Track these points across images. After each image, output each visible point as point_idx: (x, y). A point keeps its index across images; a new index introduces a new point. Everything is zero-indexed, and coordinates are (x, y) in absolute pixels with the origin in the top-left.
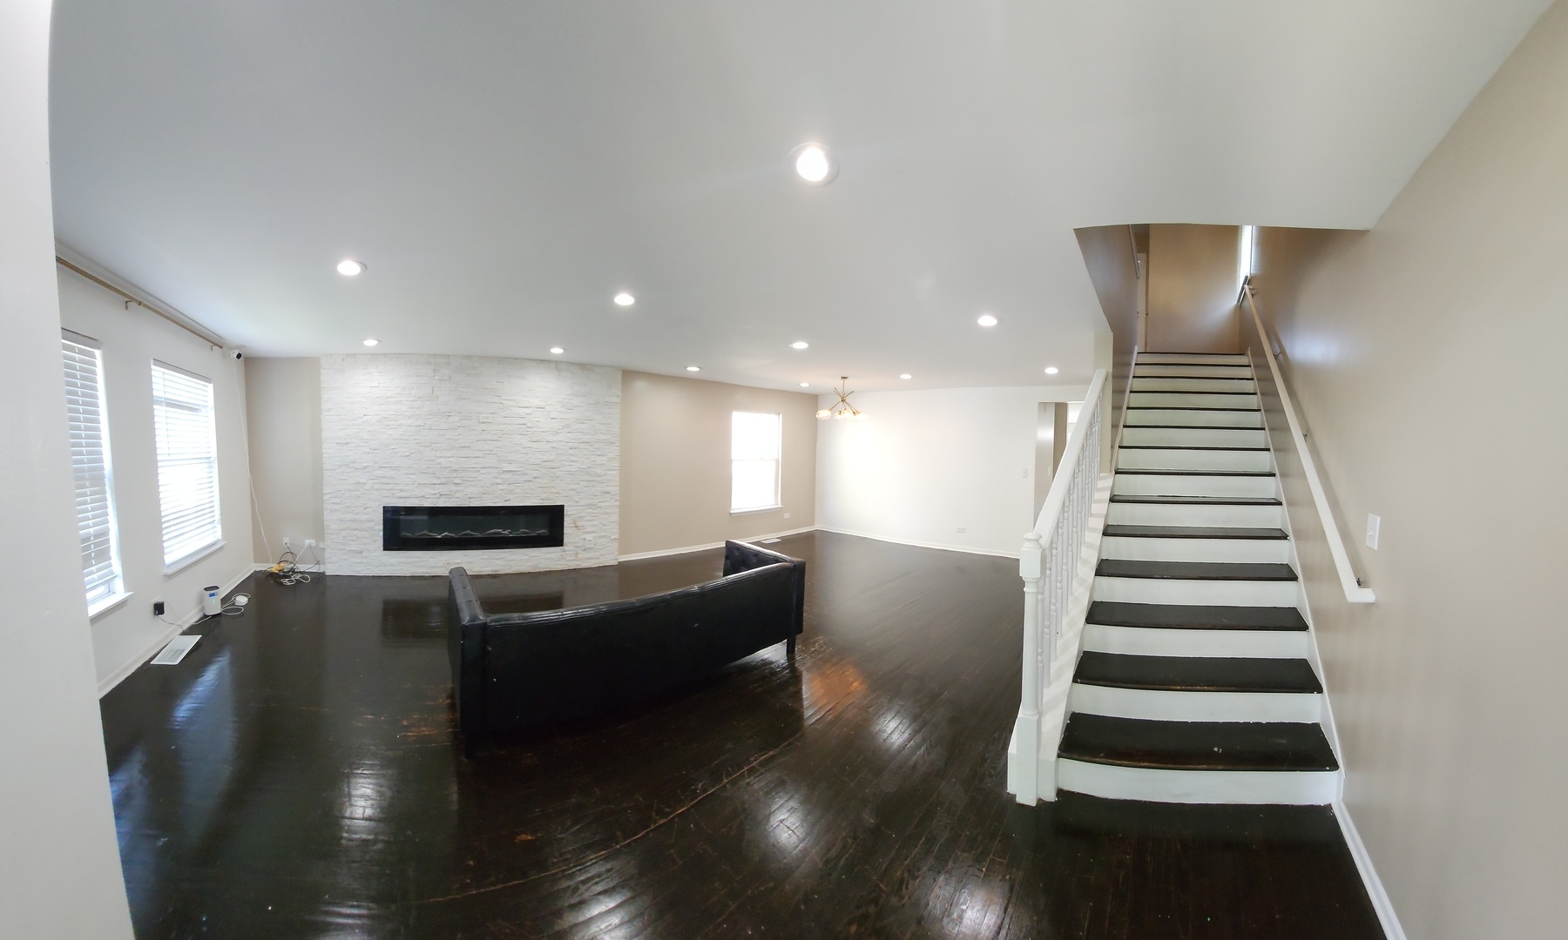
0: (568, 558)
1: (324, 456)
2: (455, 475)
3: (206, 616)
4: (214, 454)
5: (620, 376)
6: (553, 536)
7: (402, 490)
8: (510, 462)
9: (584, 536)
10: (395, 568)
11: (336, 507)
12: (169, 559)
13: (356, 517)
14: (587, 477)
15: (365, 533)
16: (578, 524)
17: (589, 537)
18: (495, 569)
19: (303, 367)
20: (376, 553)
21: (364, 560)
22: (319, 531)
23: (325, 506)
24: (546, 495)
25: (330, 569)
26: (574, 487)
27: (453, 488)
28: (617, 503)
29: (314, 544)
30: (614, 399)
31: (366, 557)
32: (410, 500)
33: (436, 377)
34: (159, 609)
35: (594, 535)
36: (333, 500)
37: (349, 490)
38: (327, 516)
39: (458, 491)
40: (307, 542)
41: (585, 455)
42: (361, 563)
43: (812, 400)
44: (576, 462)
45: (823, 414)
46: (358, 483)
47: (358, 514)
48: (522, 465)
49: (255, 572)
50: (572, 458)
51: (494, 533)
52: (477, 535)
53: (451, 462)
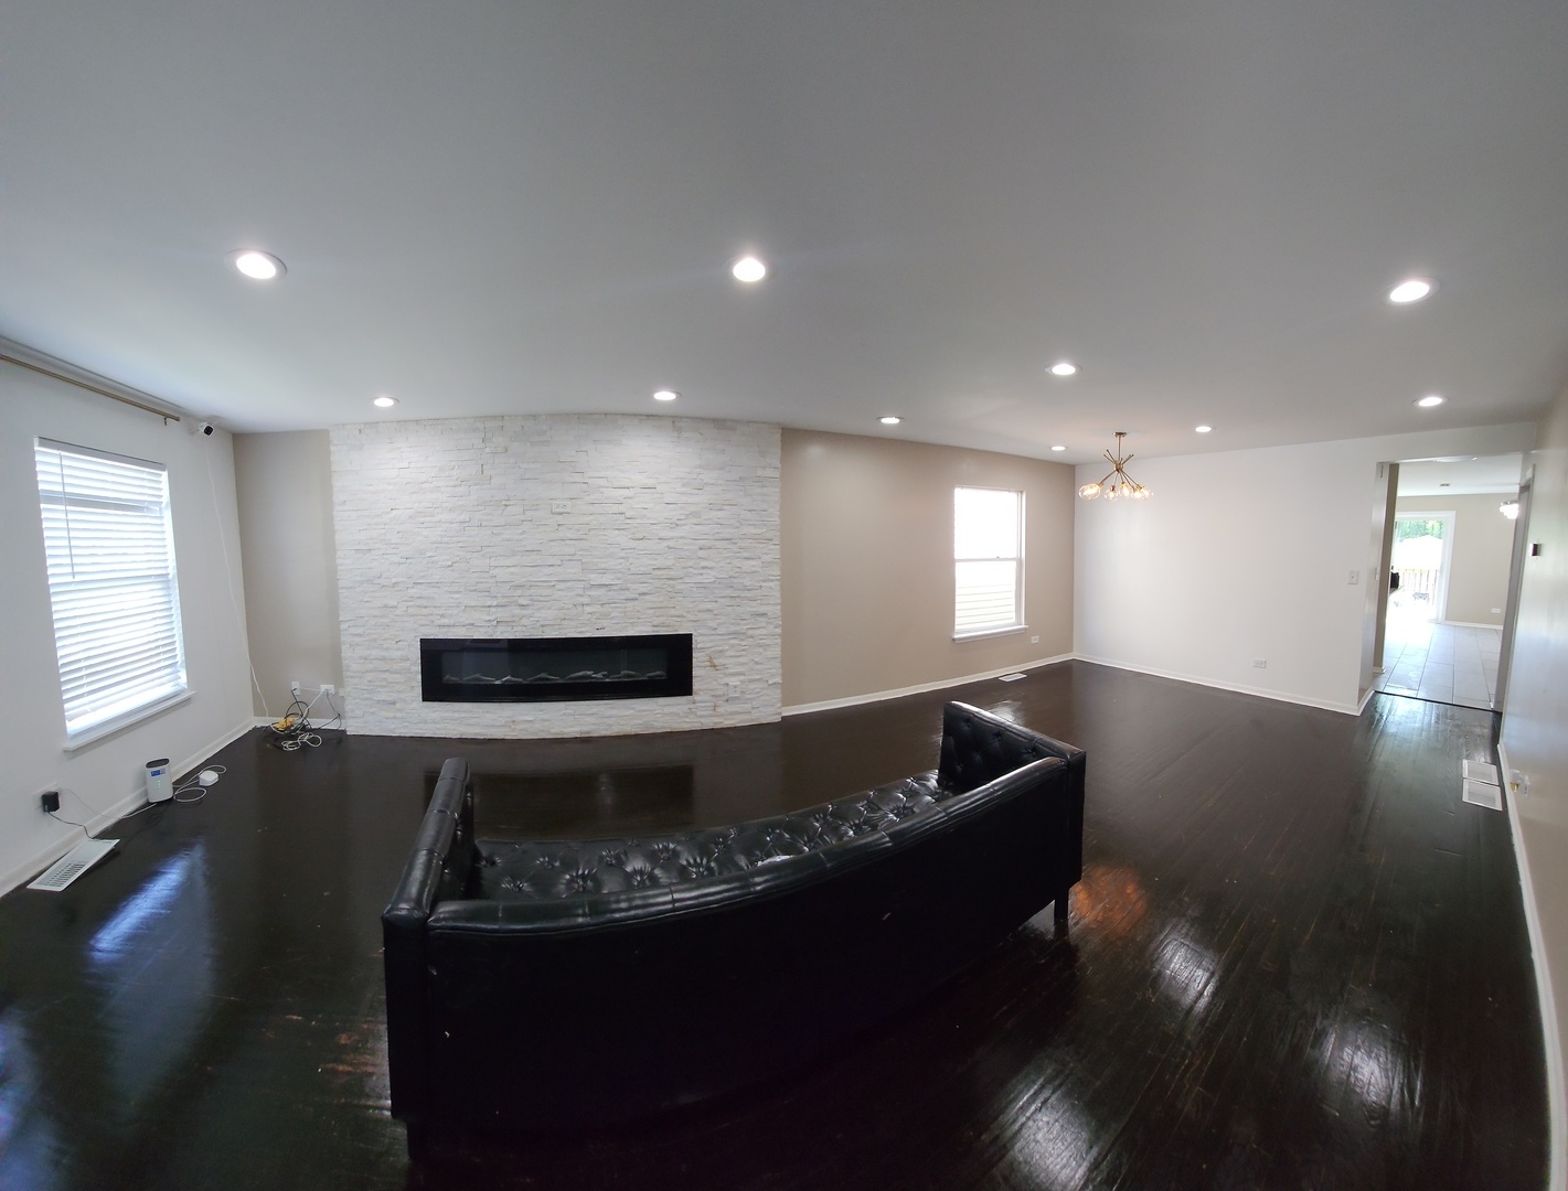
0: (699, 713)
1: (339, 568)
2: (519, 592)
3: (148, 803)
4: (172, 571)
5: (778, 437)
6: (678, 682)
7: (442, 616)
8: (604, 571)
9: (726, 680)
10: (438, 726)
11: (357, 639)
12: (73, 726)
13: (385, 654)
14: (729, 592)
15: (398, 676)
16: (716, 662)
17: (734, 681)
18: (585, 729)
19: (305, 443)
20: (414, 705)
21: (399, 715)
22: (337, 673)
23: (343, 638)
24: (661, 619)
25: (354, 726)
26: (709, 606)
27: (518, 611)
28: (779, 631)
29: (333, 691)
30: (770, 473)
31: (398, 710)
32: (455, 630)
33: (487, 450)
34: (51, 802)
35: (742, 678)
36: (353, 631)
37: (375, 617)
38: (346, 652)
39: (524, 616)
40: (324, 687)
41: (727, 558)
42: (395, 718)
43: (1066, 474)
44: (711, 568)
45: (1090, 490)
46: (386, 606)
47: (387, 649)
48: (620, 575)
49: (255, 729)
50: (704, 564)
51: (582, 677)
52: (558, 680)
53: (513, 573)
